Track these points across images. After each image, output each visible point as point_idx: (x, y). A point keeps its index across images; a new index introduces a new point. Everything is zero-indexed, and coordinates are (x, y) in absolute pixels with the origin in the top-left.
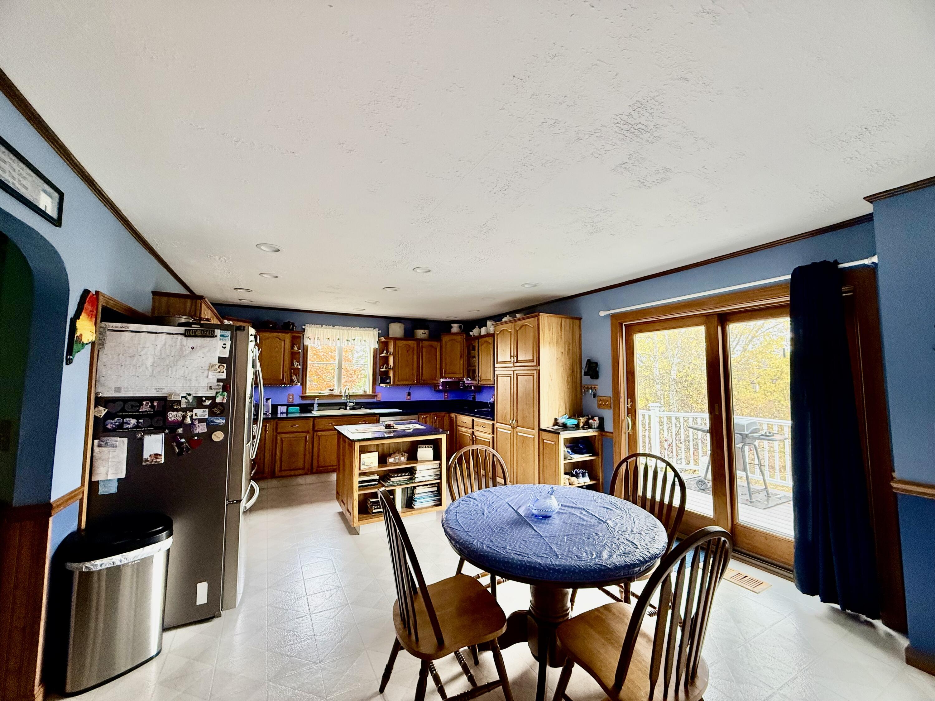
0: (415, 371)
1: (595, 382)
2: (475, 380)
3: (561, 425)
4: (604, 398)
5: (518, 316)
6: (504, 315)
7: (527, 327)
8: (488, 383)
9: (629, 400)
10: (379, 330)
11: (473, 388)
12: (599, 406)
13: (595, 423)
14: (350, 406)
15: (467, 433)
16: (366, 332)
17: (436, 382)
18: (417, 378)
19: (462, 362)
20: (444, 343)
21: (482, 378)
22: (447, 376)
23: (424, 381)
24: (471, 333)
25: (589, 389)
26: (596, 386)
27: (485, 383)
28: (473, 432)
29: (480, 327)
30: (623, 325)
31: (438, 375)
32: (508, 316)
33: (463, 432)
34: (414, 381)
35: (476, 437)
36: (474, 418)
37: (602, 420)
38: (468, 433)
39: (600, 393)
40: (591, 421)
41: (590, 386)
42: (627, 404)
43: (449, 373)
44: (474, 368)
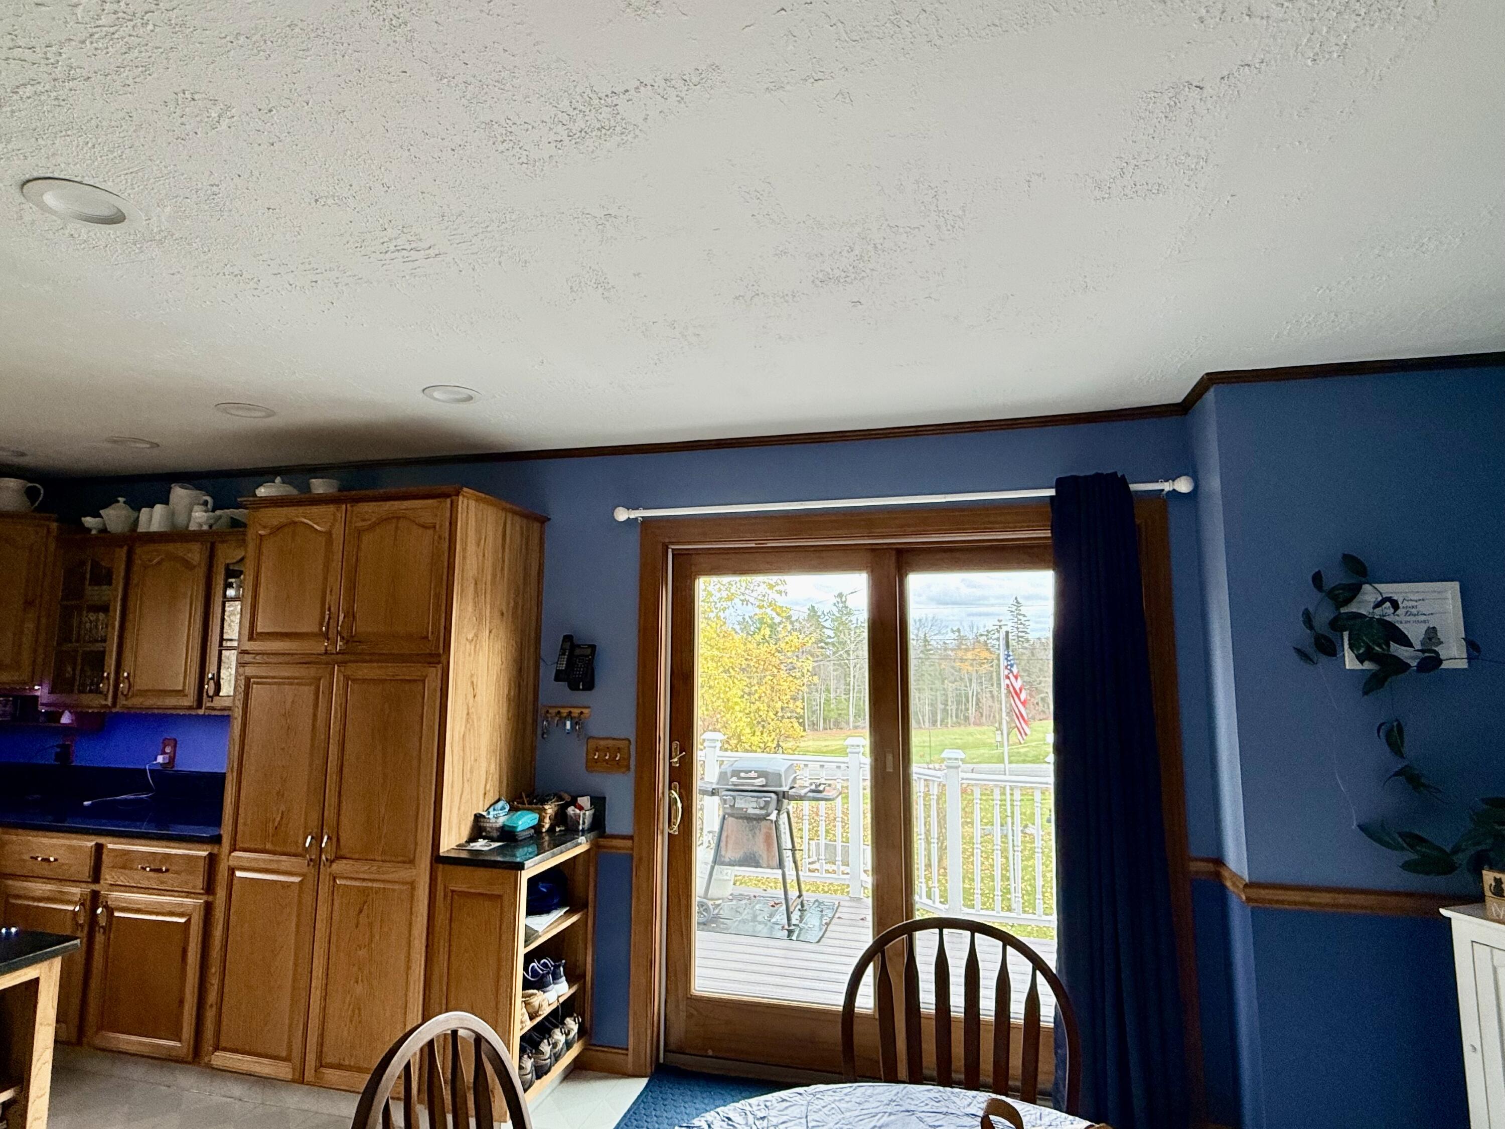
1: (581, 697)
2: (98, 691)
3: (495, 834)
4: (610, 743)
5: (319, 486)
6: (265, 474)
7: (403, 524)
8: (171, 701)
9: (676, 744)
11: (66, 719)
12: (591, 765)
13: (583, 811)
15: (62, 902)
21: (137, 687)
24: (89, 521)
25: (566, 718)
26: (585, 711)
27: (150, 702)
28: (95, 895)
29: (136, 506)
30: (670, 551)
32: (278, 480)
33: (34, 899)
35: (110, 911)
36: (102, 840)
37: (599, 803)
38: (69, 902)
39: (597, 728)
40: (571, 810)
41: (564, 712)
42: (671, 757)
44: (98, 647)
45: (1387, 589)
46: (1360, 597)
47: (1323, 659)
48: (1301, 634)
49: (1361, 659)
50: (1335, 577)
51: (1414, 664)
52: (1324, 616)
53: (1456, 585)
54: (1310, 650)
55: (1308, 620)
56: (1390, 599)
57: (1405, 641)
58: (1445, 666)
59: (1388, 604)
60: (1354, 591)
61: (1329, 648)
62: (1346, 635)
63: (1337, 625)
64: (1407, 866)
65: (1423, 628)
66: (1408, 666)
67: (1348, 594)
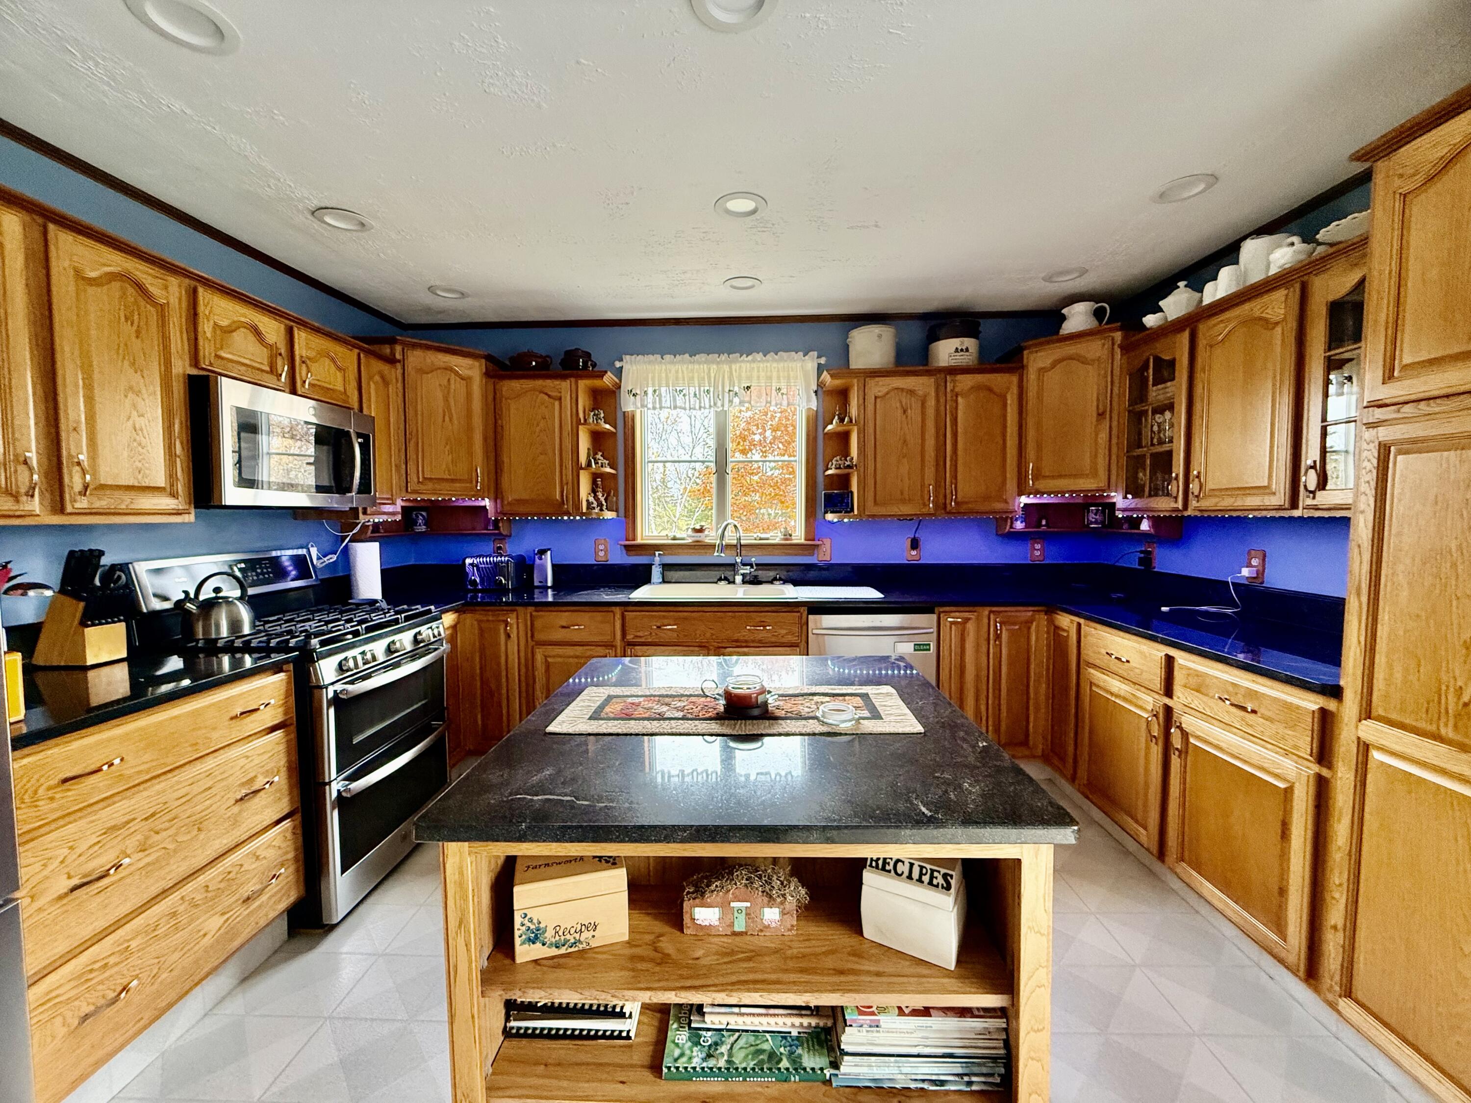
0: (930, 473)
2: (1167, 494)
10: (819, 357)
11: (1145, 526)
14: (743, 575)
15: (1133, 704)
16: (781, 365)
17: (999, 506)
18: (936, 496)
19: (1103, 436)
20: (1032, 375)
21: (1210, 485)
22: (1042, 485)
23: (956, 503)
24: (1149, 319)
27: (1227, 502)
28: (1168, 710)
29: (1200, 286)
31: (1011, 485)
34: (925, 505)
35: (1186, 736)
36: (1172, 652)
38: (1145, 710)
43: (1053, 477)
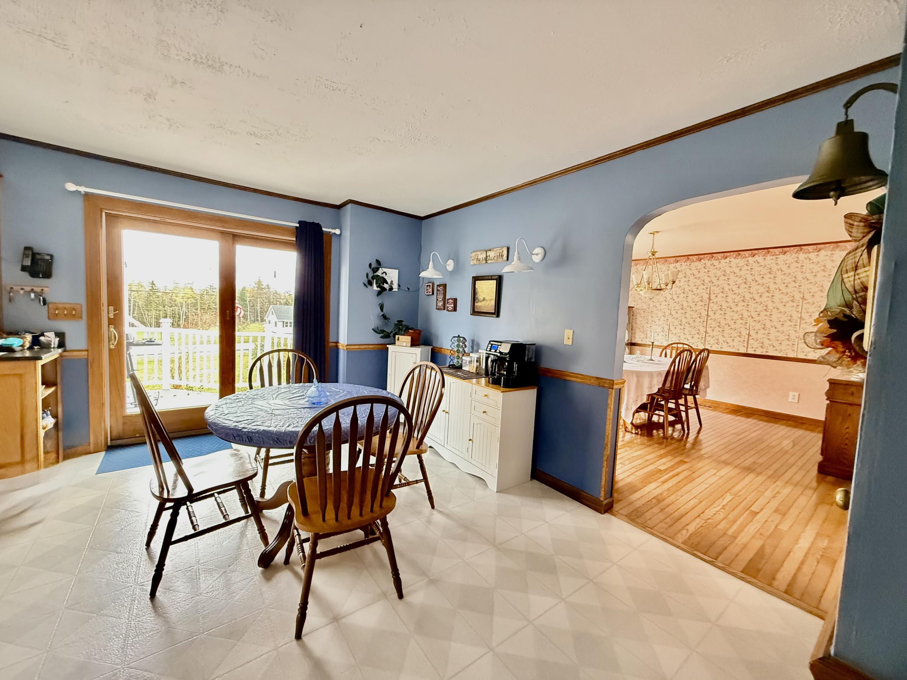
1: (41, 282)
4: (66, 306)
9: (111, 308)
12: (53, 317)
13: (51, 339)
25: (28, 292)
26: (45, 289)
30: (104, 212)
37: (61, 335)
40: (42, 338)
41: (29, 289)
42: (108, 314)
45: (385, 270)
46: (379, 271)
47: (369, 286)
48: (365, 280)
49: (377, 287)
50: (374, 265)
51: (388, 289)
52: (370, 276)
53: (397, 271)
54: (367, 283)
55: (367, 275)
56: (385, 272)
57: (387, 283)
58: (393, 290)
59: (384, 274)
60: (377, 269)
61: (370, 283)
62: (375, 280)
63: (373, 278)
64: (382, 337)
65: (390, 280)
66: (386, 289)
67: (376, 270)
